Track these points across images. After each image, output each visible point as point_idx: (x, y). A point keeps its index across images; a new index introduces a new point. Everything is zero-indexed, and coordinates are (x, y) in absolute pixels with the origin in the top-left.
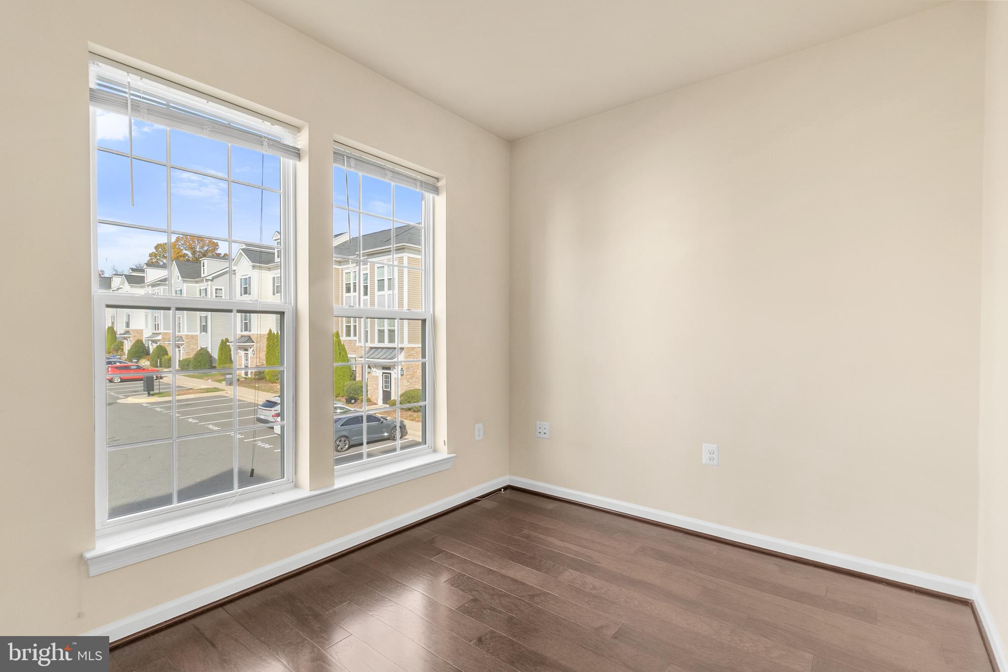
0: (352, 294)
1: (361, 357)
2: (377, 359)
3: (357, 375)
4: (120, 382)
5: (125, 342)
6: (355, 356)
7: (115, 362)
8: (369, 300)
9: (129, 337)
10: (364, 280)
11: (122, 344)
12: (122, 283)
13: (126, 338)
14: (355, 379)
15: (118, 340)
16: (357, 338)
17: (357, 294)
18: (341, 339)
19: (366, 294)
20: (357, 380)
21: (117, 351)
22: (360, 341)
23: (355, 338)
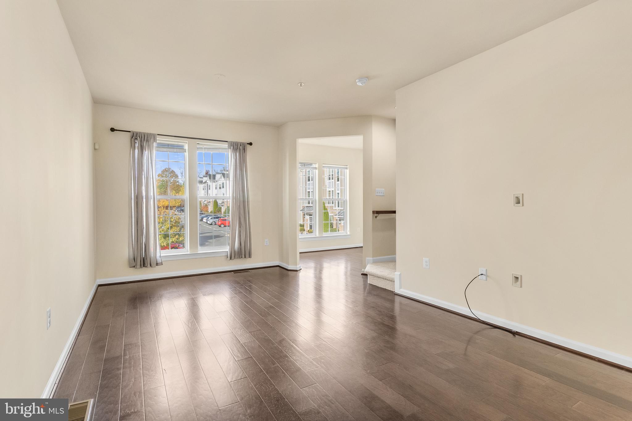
0: (331, 180)
1: (336, 215)
2: (341, 216)
3: (334, 225)
4: (224, 227)
5: (222, 207)
6: (333, 215)
7: (221, 217)
8: (340, 184)
9: (224, 205)
10: (337, 173)
11: (221, 208)
12: (221, 178)
13: (222, 206)
14: (333, 227)
15: (218, 207)
16: (333, 205)
17: (333, 180)
18: (326, 205)
19: (338, 180)
20: (334, 228)
21: (218, 212)
22: (335, 207)
23: (332, 205)
